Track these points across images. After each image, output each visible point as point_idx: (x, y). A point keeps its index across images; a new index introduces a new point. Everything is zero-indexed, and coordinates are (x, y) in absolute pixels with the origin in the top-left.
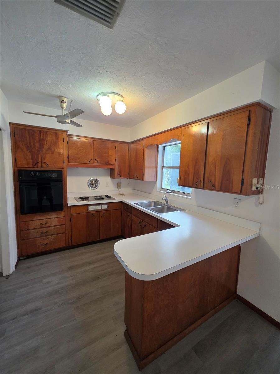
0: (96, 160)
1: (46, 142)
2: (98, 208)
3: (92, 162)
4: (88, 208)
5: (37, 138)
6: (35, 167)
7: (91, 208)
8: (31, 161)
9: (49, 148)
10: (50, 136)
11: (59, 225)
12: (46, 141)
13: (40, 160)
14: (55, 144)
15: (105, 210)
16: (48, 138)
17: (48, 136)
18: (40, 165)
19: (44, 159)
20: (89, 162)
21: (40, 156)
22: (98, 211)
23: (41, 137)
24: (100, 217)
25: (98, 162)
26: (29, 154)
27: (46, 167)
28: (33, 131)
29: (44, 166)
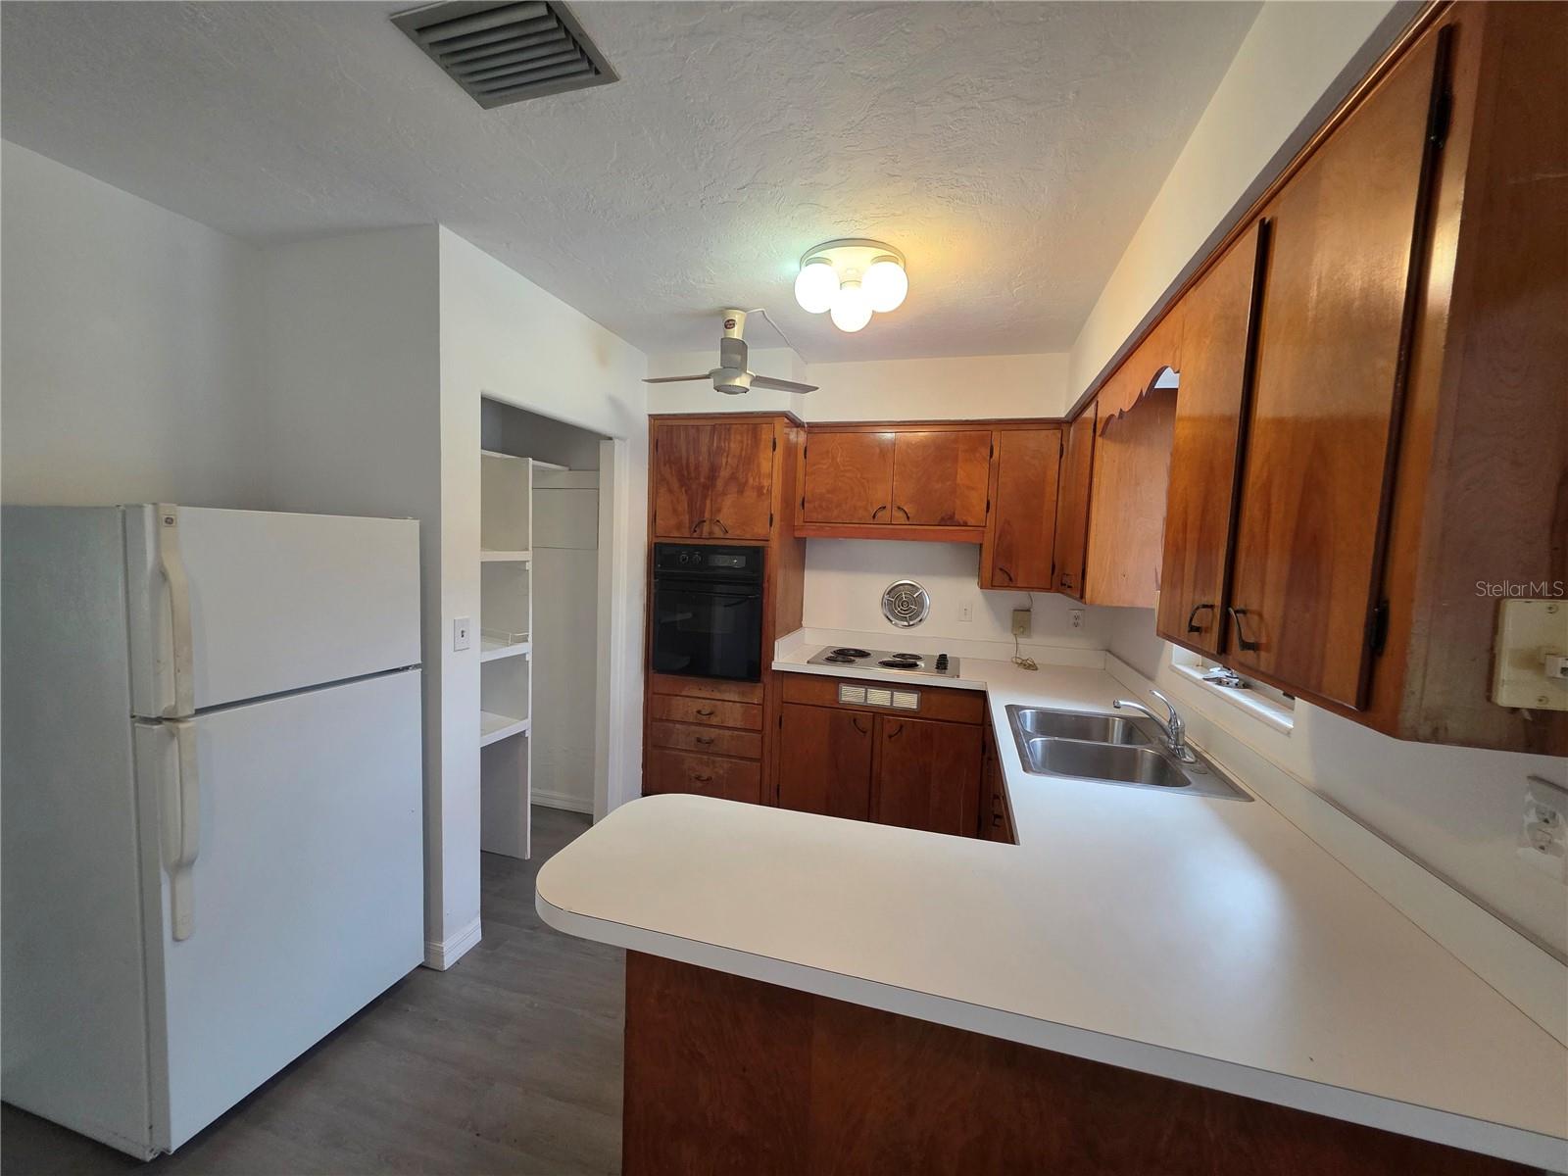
0: (899, 508)
1: (727, 457)
2: (879, 698)
3: (884, 516)
4: (837, 693)
5: (704, 449)
6: (695, 535)
7: (850, 695)
8: (687, 517)
9: (733, 477)
10: (739, 437)
11: (745, 730)
12: (725, 454)
13: (707, 515)
14: (749, 460)
15: (905, 713)
16: (732, 445)
17: (732, 437)
18: (706, 528)
19: (719, 510)
20: (874, 517)
21: (708, 502)
22: (878, 714)
23: (715, 445)
24: (885, 736)
25: (908, 518)
26: (684, 498)
27: (722, 536)
28: (697, 428)
29: (718, 532)
